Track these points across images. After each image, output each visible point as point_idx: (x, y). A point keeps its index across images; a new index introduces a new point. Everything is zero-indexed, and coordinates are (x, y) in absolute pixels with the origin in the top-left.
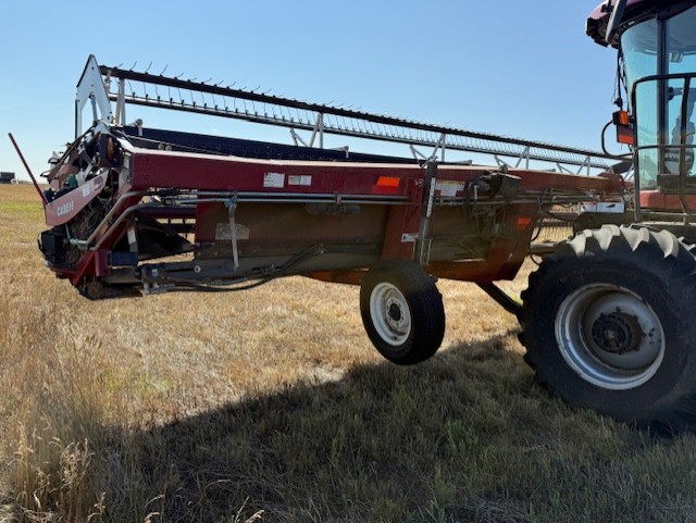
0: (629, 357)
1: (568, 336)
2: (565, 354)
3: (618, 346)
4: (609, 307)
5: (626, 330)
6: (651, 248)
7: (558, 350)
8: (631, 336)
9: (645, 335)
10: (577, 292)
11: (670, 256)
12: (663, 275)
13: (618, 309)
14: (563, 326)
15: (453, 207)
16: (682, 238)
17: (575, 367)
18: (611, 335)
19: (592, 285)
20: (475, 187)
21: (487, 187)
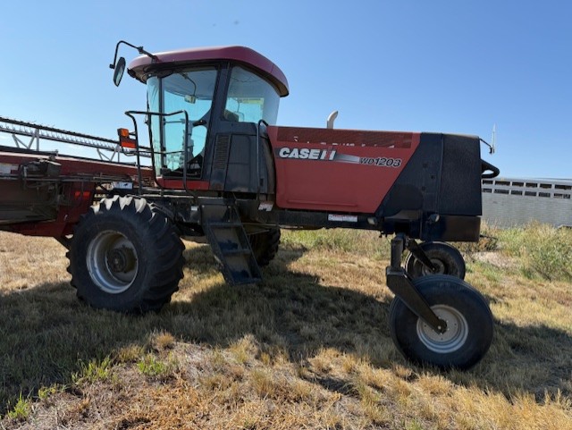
1: (96, 265)
2: (93, 276)
3: (120, 268)
4: (119, 246)
7: (88, 275)
10: (97, 237)
11: (139, 212)
13: (124, 246)
14: (92, 259)
15: (6, 181)
17: (98, 284)
18: (117, 262)
19: (105, 232)
20: (25, 168)
21: (35, 168)
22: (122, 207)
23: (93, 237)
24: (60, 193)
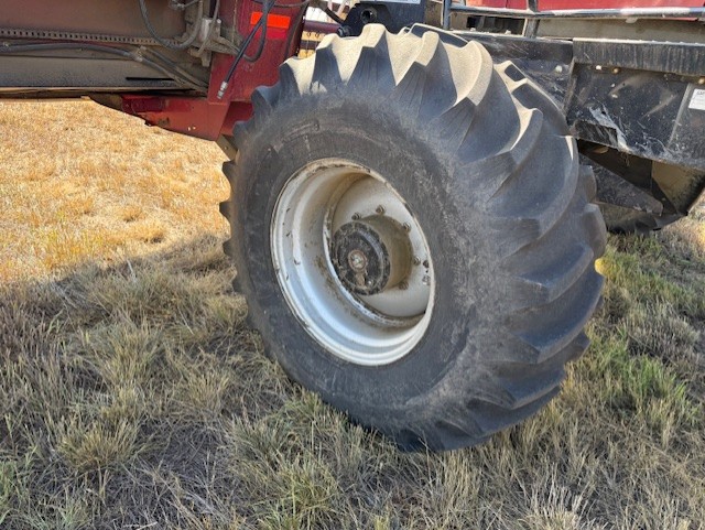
0: (389, 298)
3: (366, 283)
5: (380, 254)
6: (432, 80)
8: (388, 268)
9: (417, 263)
11: (466, 101)
12: (445, 147)
14: (288, 235)
16: (508, 63)
18: (358, 261)
19: (326, 162)
22: (400, 72)
23: (292, 173)
24: (211, 16)
